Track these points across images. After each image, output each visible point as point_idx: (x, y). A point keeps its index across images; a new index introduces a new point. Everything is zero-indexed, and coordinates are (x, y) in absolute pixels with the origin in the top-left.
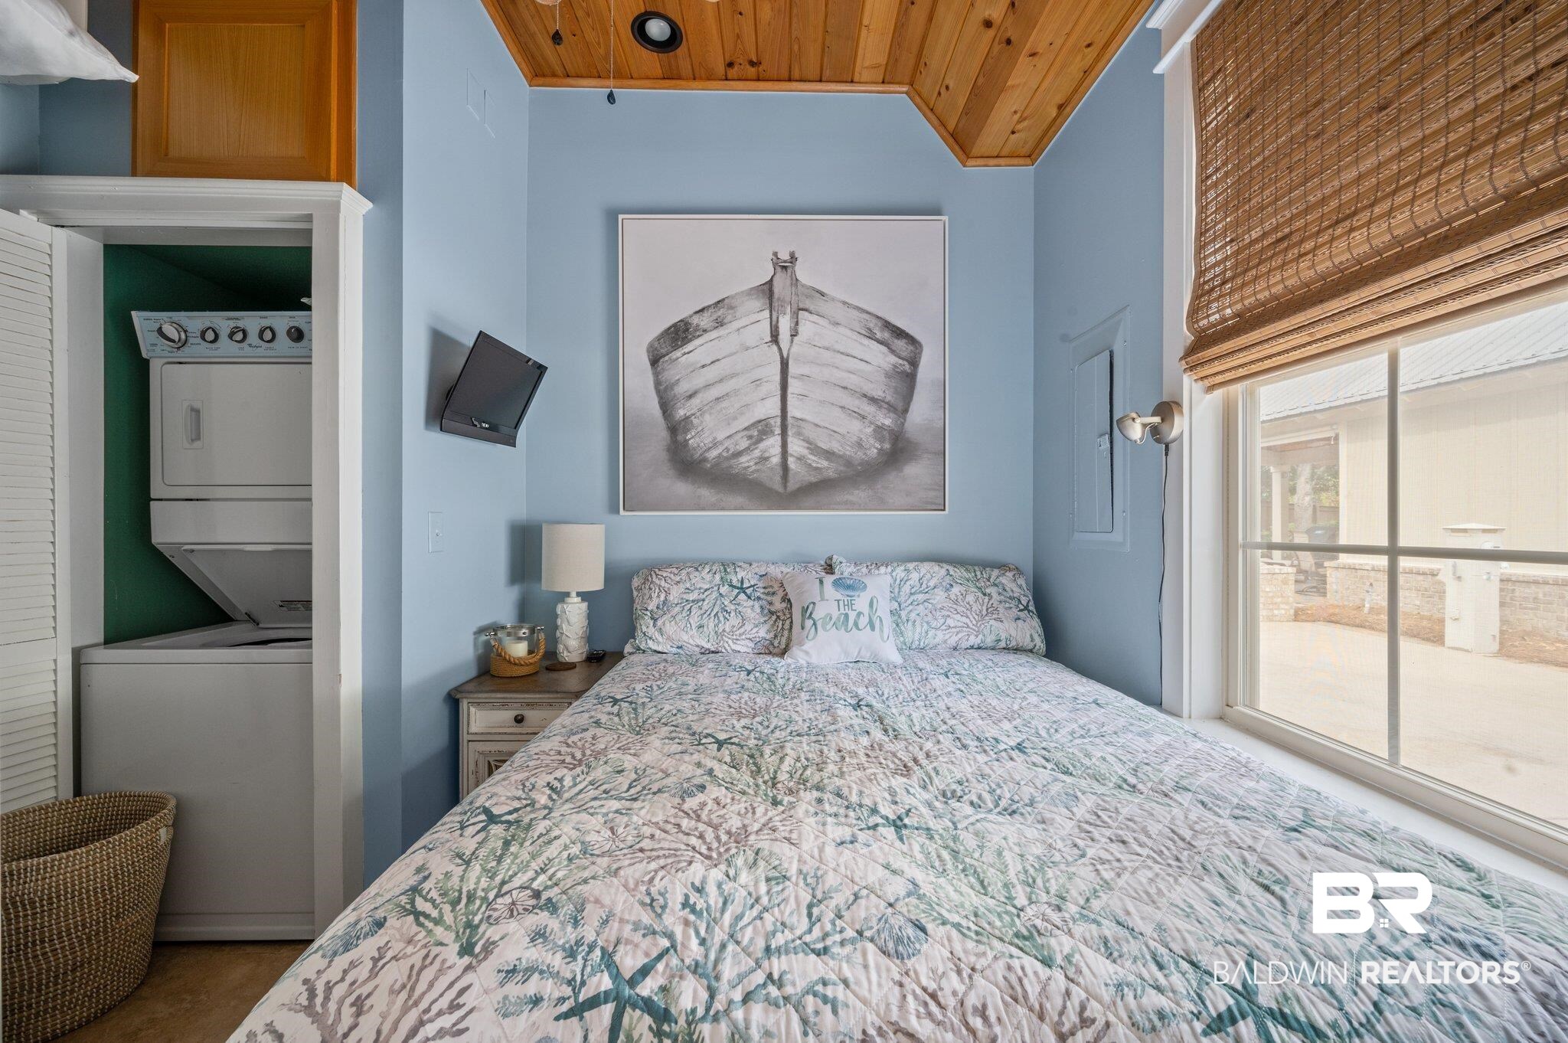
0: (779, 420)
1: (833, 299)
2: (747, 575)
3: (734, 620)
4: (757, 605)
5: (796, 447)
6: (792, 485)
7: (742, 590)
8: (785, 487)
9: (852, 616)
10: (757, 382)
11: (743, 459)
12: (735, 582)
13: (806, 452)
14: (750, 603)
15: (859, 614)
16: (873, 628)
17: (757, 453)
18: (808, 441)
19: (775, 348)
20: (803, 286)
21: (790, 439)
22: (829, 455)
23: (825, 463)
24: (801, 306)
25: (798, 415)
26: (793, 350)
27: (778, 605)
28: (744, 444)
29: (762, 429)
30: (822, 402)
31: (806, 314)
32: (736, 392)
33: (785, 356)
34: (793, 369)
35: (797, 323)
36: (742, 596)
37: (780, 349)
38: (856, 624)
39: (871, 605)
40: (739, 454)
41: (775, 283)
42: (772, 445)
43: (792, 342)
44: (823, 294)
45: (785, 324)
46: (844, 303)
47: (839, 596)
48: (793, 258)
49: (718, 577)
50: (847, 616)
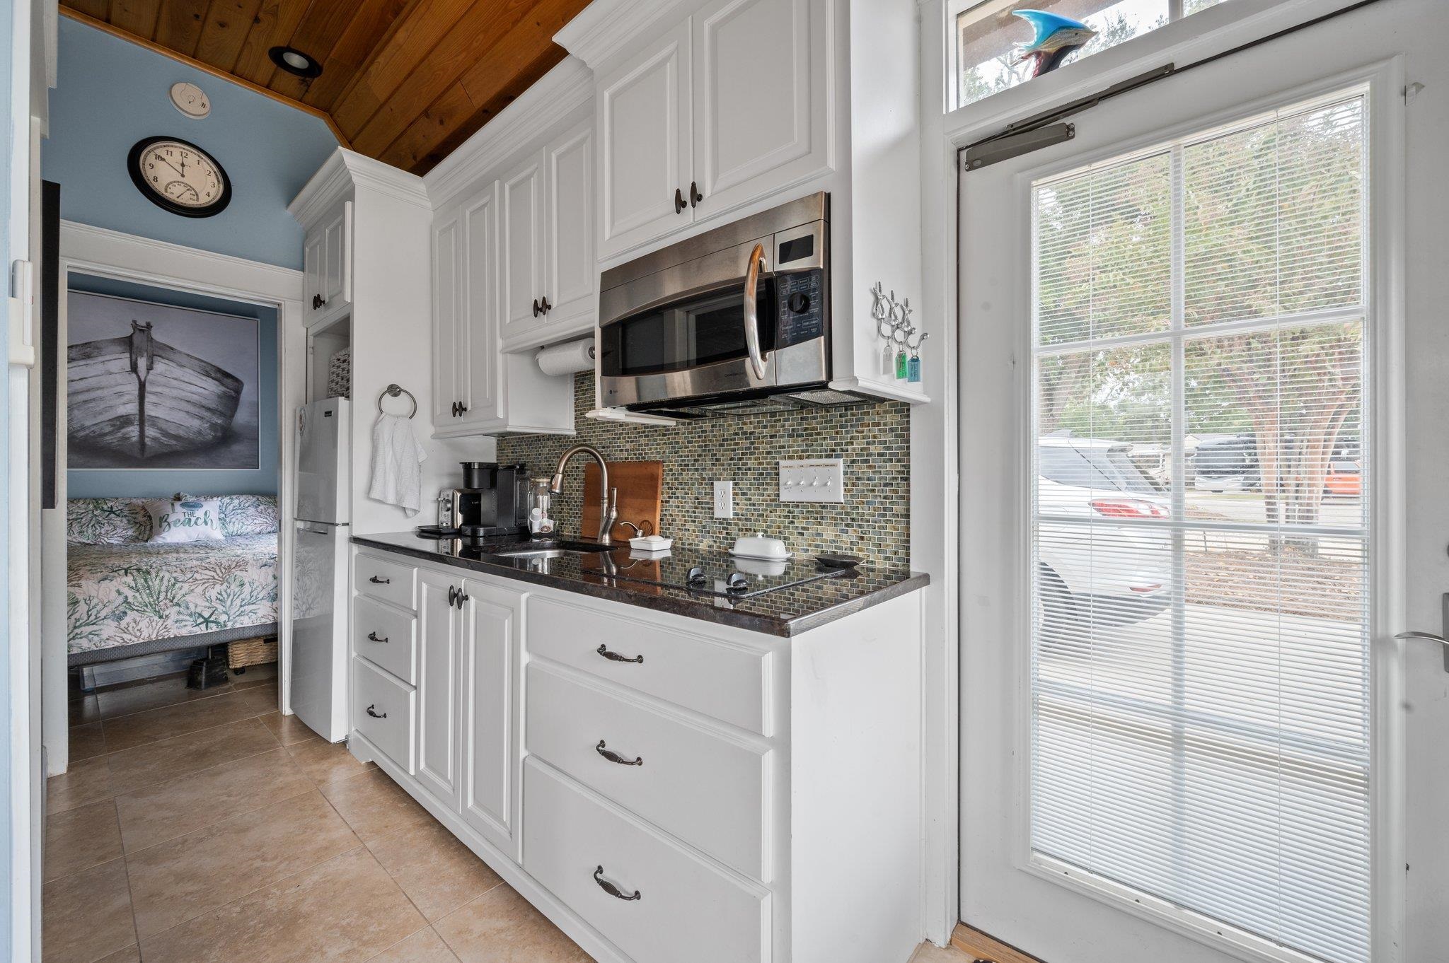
0: (137, 417)
1: (180, 352)
2: (117, 506)
3: (107, 527)
4: (124, 520)
5: (150, 432)
6: (147, 454)
7: (112, 512)
8: (143, 454)
9: (193, 520)
10: (120, 394)
11: (108, 438)
12: (105, 507)
13: (159, 435)
14: (119, 519)
15: (198, 518)
16: (206, 524)
17: (119, 435)
18: (161, 429)
19: (134, 375)
20: (157, 342)
21: (146, 428)
22: (177, 437)
23: (174, 442)
24: (155, 353)
25: (153, 414)
26: (148, 378)
27: (140, 518)
28: (108, 429)
29: (125, 421)
30: (172, 409)
31: (159, 358)
32: (101, 399)
33: (143, 379)
34: (148, 388)
35: (152, 363)
36: (113, 515)
37: (138, 377)
38: (196, 523)
39: (206, 514)
40: (105, 434)
41: (135, 338)
42: (133, 431)
43: (148, 373)
44: (172, 349)
45: (142, 363)
46: (188, 355)
47: (184, 510)
48: (149, 326)
49: (91, 506)
50: (190, 519)
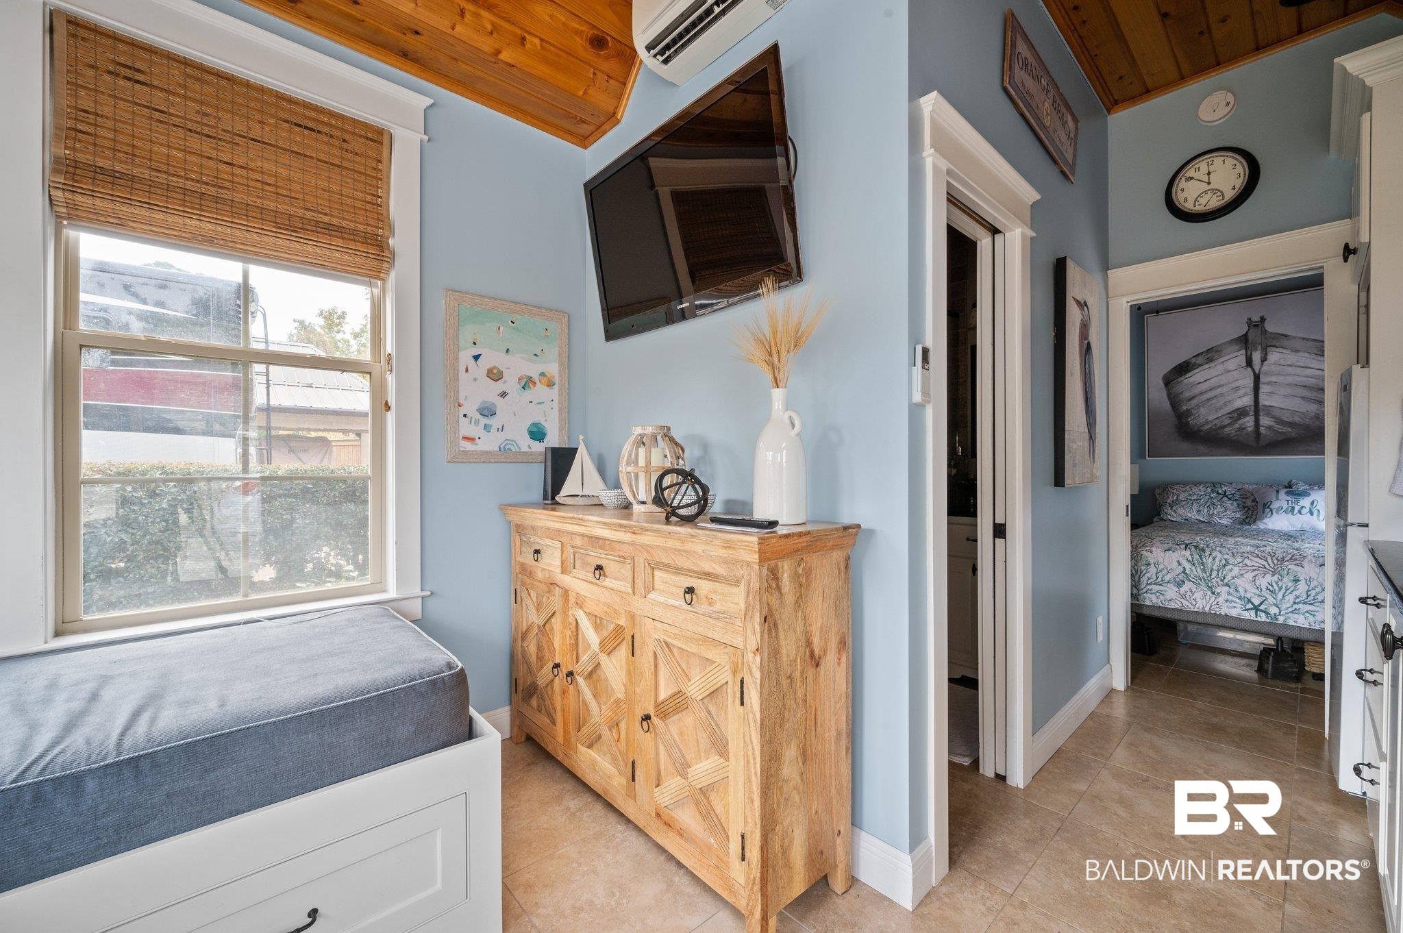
0: (1253, 408)
1: (1295, 338)
2: (1230, 490)
3: (1219, 509)
4: (1235, 503)
5: (1265, 421)
6: (1262, 443)
7: (1225, 495)
8: (1258, 443)
9: (1297, 508)
10: (1237, 389)
11: (1227, 430)
12: (1220, 491)
13: (1273, 424)
14: (1230, 502)
15: (1302, 508)
16: (1312, 514)
17: (1237, 426)
18: (1273, 417)
19: (1249, 369)
20: (1271, 333)
21: (1261, 418)
22: (1292, 424)
23: (1289, 430)
24: (1269, 344)
25: (1267, 403)
26: (1263, 369)
27: (1249, 503)
28: (1227, 421)
29: (1241, 413)
30: (1286, 396)
31: (1273, 349)
32: (1222, 395)
33: (1257, 372)
34: (1263, 379)
35: (1266, 354)
36: (1225, 499)
37: (1253, 370)
38: (1300, 512)
39: (1312, 503)
40: (1225, 427)
41: (1249, 334)
42: (1249, 422)
43: (1262, 364)
44: (1286, 336)
45: (1257, 356)
46: (1303, 339)
47: (1289, 498)
48: (1263, 319)
49: (1209, 490)
50: (1293, 508)
